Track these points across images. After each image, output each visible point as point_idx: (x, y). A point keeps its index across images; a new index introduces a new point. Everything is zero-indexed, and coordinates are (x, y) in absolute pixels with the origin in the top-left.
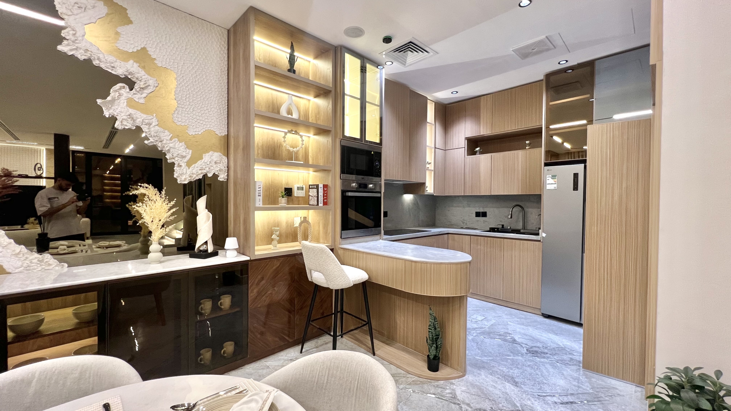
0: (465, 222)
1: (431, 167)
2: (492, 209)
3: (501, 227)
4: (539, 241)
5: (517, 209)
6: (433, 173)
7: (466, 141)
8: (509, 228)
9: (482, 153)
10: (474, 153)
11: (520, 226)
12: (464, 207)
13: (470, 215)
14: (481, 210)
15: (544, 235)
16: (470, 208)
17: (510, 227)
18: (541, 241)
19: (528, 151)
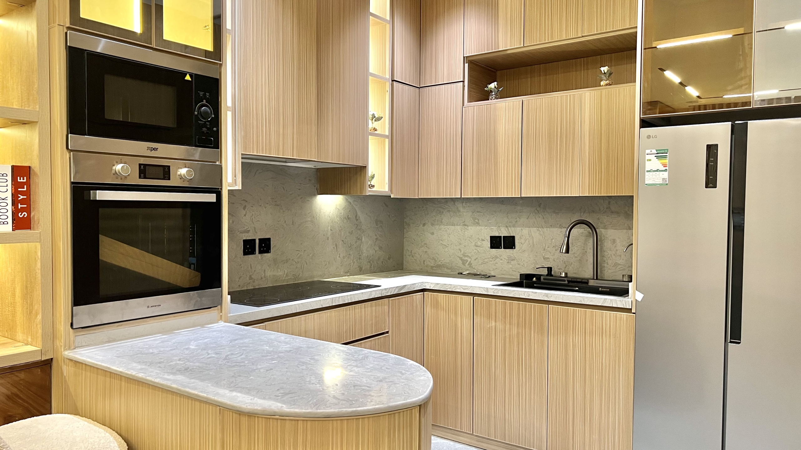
0: (469, 260)
1: (384, 127)
2: (526, 231)
3: (545, 272)
4: (629, 310)
5: (582, 230)
6: (387, 141)
7: (467, 65)
8: (563, 275)
9: (502, 95)
10: (485, 96)
11: (587, 272)
12: (465, 225)
13: (479, 244)
14: (503, 233)
15: (639, 296)
16: (478, 228)
17: (566, 274)
18: (633, 311)
19: (604, 91)
